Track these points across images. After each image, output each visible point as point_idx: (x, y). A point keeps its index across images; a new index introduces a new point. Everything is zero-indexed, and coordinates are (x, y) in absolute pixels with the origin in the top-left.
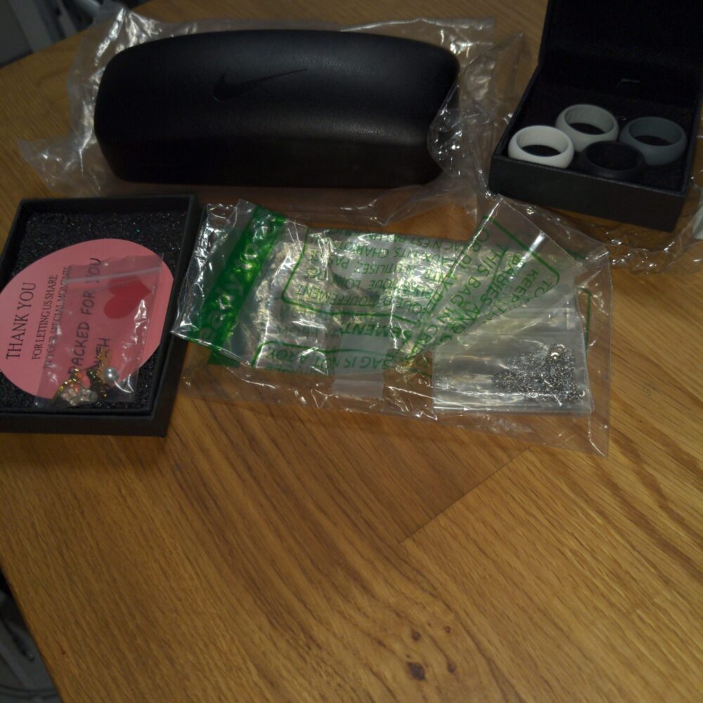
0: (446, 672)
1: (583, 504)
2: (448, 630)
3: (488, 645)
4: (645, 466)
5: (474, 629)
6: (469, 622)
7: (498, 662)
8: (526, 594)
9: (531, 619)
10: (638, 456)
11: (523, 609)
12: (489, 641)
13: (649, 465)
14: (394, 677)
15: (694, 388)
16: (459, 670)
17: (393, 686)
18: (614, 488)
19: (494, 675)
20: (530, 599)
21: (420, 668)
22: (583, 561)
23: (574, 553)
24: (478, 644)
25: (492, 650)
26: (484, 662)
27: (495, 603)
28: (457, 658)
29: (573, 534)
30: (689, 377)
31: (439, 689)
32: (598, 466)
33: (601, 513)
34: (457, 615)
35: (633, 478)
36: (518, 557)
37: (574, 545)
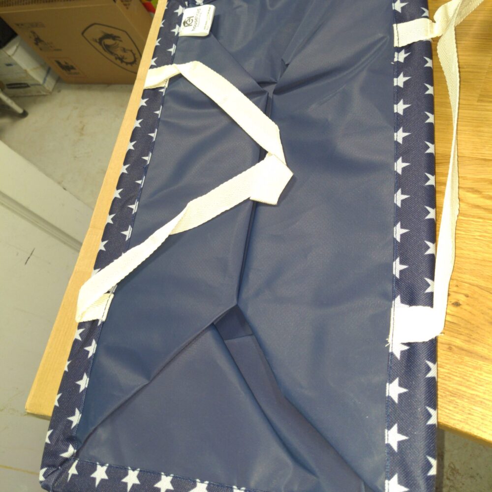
0: (466, 298)
1: (472, 219)
2: (457, 286)
3: (473, 282)
4: (483, 193)
5: (466, 280)
6: (462, 279)
7: (480, 284)
8: (474, 259)
9: (481, 265)
10: (479, 192)
11: (475, 264)
12: (473, 280)
13: (485, 192)
14: (451, 310)
15: (482, 156)
16: (470, 295)
17: (453, 313)
18: (478, 207)
19: (482, 289)
20: (476, 259)
21: (457, 302)
22: (485, 237)
23: (480, 236)
24: (470, 284)
25: (476, 282)
26: (475, 287)
27: (466, 268)
28: (466, 292)
29: (475, 231)
30: (478, 153)
31: (468, 304)
32: (468, 203)
33: (480, 218)
34: (457, 280)
35: (482, 200)
36: (462, 249)
37: (478, 234)
